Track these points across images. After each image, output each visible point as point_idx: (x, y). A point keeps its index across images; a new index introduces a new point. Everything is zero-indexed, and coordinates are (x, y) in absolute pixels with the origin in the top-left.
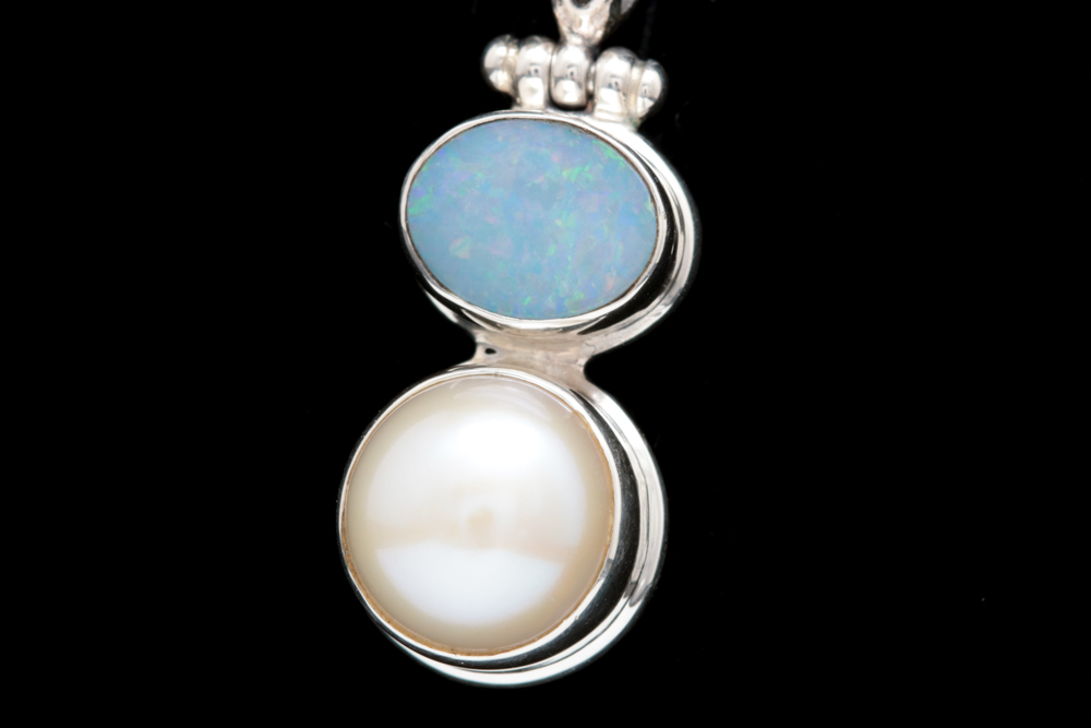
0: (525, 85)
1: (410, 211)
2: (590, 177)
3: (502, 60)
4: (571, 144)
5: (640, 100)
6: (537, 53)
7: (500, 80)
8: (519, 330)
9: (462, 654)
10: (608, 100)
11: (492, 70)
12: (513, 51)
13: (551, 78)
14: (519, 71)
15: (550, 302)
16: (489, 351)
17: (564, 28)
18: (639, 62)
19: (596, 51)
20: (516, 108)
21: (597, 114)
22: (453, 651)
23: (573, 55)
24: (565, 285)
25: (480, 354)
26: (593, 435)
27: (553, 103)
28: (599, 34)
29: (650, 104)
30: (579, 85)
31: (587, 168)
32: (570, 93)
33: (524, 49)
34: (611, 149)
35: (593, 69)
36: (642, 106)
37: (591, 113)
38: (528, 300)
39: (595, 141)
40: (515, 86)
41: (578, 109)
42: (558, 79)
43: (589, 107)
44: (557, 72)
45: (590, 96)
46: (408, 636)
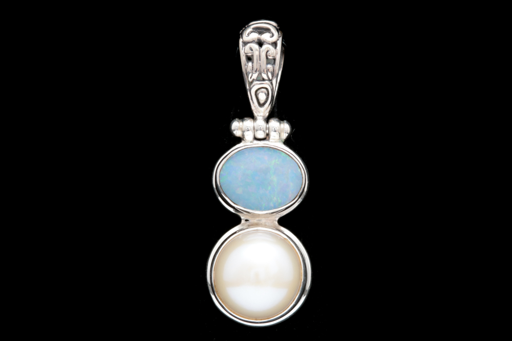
0: (246, 134)
1: (221, 181)
2: (278, 163)
3: (238, 127)
4: (270, 153)
5: (284, 134)
6: (248, 123)
7: (238, 133)
8: (259, 214)
9: (259, 320)
10: (274, 135)
11: (234, 130)
12: (241, 123)
13: (255, 130)
14: (243, 130)
15: (272, 204)
16: (246, 220)
17: (255, 114)
18: (282, 122)
19: (267, 120)
20: (243, 142)
21: (270, 140)
22: (256, 320)
23: (260, 122)
24: (275, 198)
25: (243, 222)
26: (291, 245)
27: (256, 139)
28: (267, 114)
29: (287, 135)
30: (264, 131)
31: (277, 160)
32: (261, 135)
33: (244, 122)
34: (283, 153)
35: (268, 126)
36: (285, 136)
37: (269, 140)
38: (264, 205)
39: (278, 151)
40: (243, 135)
41: (264, 139)
42: (257, 130)
43: (267, 138)
44: (256, 128)
45: (268, 135)
46: (241, 316)
